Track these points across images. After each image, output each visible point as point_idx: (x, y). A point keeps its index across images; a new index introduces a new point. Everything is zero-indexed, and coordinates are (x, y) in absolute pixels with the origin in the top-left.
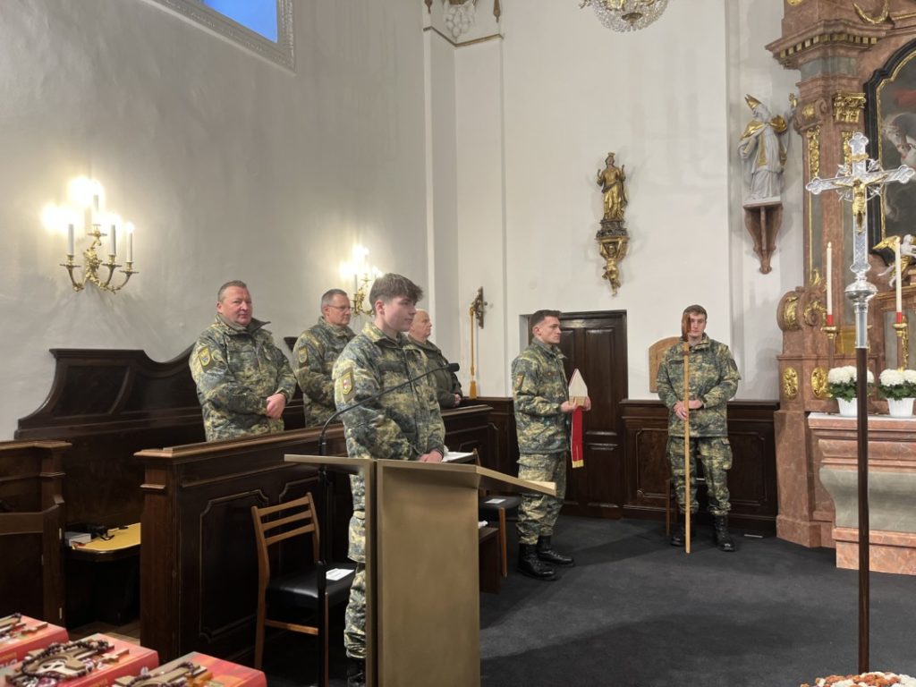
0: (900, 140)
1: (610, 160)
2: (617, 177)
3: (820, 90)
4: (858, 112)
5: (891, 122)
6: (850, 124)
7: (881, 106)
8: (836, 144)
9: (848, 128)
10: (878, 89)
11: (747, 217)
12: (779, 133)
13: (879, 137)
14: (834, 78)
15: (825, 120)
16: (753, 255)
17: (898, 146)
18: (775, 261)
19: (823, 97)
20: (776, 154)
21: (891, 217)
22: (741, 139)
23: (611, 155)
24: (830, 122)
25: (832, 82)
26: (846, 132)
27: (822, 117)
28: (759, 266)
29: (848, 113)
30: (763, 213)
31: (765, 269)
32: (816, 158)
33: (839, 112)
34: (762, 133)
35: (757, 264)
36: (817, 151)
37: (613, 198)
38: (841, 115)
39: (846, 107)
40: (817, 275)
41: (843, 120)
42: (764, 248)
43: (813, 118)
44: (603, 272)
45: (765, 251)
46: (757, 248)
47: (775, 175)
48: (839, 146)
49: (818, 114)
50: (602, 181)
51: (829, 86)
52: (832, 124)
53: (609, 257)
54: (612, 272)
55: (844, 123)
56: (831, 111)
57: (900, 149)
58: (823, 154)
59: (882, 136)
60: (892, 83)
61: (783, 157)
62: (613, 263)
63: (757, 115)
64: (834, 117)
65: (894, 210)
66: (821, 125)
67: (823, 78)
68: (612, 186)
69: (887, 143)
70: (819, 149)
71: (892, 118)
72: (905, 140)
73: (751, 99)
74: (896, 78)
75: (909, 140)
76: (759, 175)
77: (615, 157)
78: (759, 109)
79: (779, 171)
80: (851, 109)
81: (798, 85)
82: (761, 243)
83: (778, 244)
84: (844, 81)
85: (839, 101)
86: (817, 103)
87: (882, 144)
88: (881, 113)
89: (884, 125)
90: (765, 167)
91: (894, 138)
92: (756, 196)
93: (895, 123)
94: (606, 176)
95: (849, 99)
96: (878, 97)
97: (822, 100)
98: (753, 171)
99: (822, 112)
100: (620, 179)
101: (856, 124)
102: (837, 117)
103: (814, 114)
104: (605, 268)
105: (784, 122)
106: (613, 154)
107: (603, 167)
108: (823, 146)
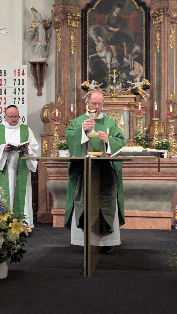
0: (96, 37)
3: (61, 9)
4: (78, 22)
5: (92, 29)
6: (74, 27)
7: (88, 21)
8: (68, 36)
9: (73, 29)
10: (88, 13)
11: (31, 67)
12: (46, 28)
13: (87, 35)
14: (67, 4)
15: (63, 24)
16: (35, 87)
17: (95, 40)
18: (44, 90)
19: (62, 13)
20: (44, 38)
21: (91, 73)
22: (29, 29)
24: (65, 25)
25: (67, 6)
26: (72, 31)
27: (61, 22)
28: (37, 92)
29: (73, 22)
30: (37, 66)
31: (40, 94)
32: (60, 41)
33: (69, 21)
34: (38, 27)
35: (36, 91)
36: (60, 38)
38: (70, 23)
39: (72, 19)
40: (59, 97)
41: (71, 25)
42: (39, 83)
43: (58, 23)
45: (39, 84)
46: (36, 83)
47: (44, 48)
48: (69, 37)
49: (60, 20)
51: (65, 8)
52: (66, 26)
55: (71, 27)
56: (66, 20)
57: (96, 42)
58: (62, 40)
59: (89, 35)
60: (94, 10)
61: (48, 39)
63: (36, 17)
64: (67, 23)
65: (92, 69)
66: (61, 26)
67: (63, 4)
69: (91, 39)
70: (61, 37)
71: (93, 27)
72: (98, 38)
73: (33, 9)
74: (95, 9)
75: (100, 38)
76: (36, 46)
78: (37, 15)
79: (45, 46)
80: (75, 20)
81: (53, 6)
82: (37, 81)
83: (45, 82)
84: (72, 7)
85: (69, 16)
86: (60, 15)
87: (89, 38)
88: (89, 24)
89: (90, 30)
90: (39, 43)
91: (93, 36)
92: (35, 57)
93: (94, 30)
95: (74, 15)
96: (87, 16)
97: (62, 14)
98: (33, 45)
99: (62, 20)
101: (77, 28)
102: (68, 23)
103: (58, 21)
105: (48, 23)
108: (62, 36)
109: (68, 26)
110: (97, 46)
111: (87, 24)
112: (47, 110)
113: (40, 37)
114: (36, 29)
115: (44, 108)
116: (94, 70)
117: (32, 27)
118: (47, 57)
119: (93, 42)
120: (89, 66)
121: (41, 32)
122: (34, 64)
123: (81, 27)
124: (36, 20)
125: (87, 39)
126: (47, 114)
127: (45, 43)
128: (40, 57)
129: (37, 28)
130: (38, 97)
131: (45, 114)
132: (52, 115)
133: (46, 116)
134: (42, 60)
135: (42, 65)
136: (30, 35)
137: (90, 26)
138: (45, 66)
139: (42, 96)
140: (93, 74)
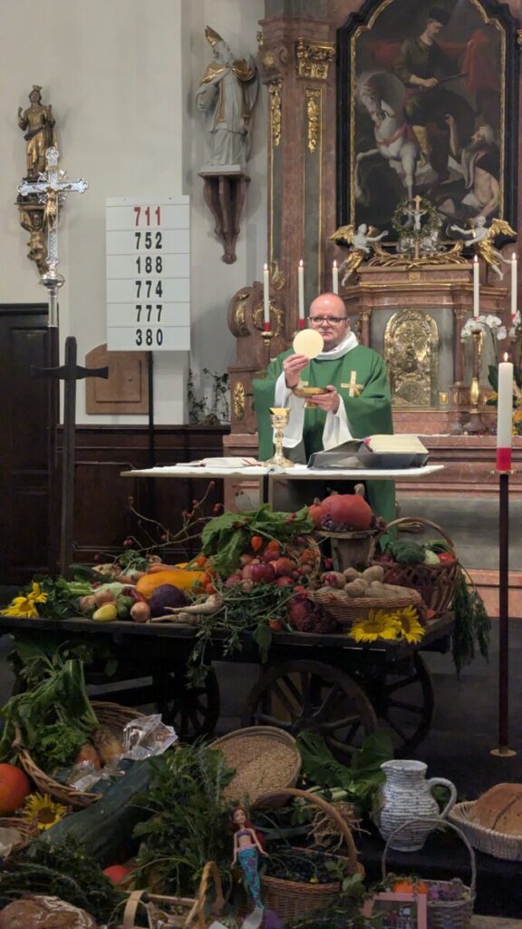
0: (374, 105)
1: (36, 95)
2: (44, 120)
3: (280, 33)
4: (327, 67)
5: (366, 81)
6: (316, 80)
7: (356, 59)
8: (299, 105)
9: (314, 85)
10: (353, 39)
11: (206, 187)
12: (245, 83)
13: (352, 100)
14: (297, 20)
15: (287, 74)
16: (217, 239)
17: (373, 113)
18: (241, 248)
19: (284, 42)
20: (238, 108)
21: (362, 200)
22: (201, 84)
23: (37, 90)
24: (292, 76)
25: (295, 25)
26: (311, 90)
27: (282, 69)
28: (222, 253)
29: (314, 66)
30: (222, 185)
31: (230, 258)
32: (277, 120)
33: (302, 65)
34: (221, 80)
35: (219, 249)
36: (278, 112)
37: (37, 148)
38: (305, 69)
39: (311, 59)
40: (277, 269)
41: (307, 75)
42: (226, 230)
43: (273, 70)
44: (27, 250)
45: (228, 233)
46: (218, 230)
47: (239, 136)
48: (301, 108)
49: (278, 64)
50: (25, 124)
51: (293, 29)
52: (294, 78)
53: (34, 230)
54: (36, 251)
55: (309, 79)
56: (294, 62)
57: (374, 117)
58: (284, 117)
60: (368, 31)
61: (248, 113)
62: (38, 238)
63: (217, 55)
64: (297, 70)
66: (282, 79)
67: (285, 20)
68: (36, 132)
69: (361, 110)
70: (280, 108)
71: (367, 76)
72: (379, 105)
73: (211, 33)
74: (373, 27)
75: (384, 106)
76: (218, 134)
77: (41, 92)
78: (222, 50)
79: (242, 132)
80: (318, 62)
81: (261, 23)
83: (243, 228)
84: (311, 25)
85: (301, 51)
86: (278, 50)
87: (355, 109)
88: (356, 69)
89: (358, 85)
90: (224, 125)
91: (368, 102)
92: (215, 161)
93: (370, 83)
94: (29, 117)
95: (315, 48)
96: (352, 48)
97: (283, 48)
98: (211, 129)
99: (283, 63)
100: (49, 124)
101: (323, 81)
102: (300, 70)
103: (274, 65)
104: (29, 244)
105: (250, 70)
106: (41, 88)
107: (27, 105)
108: (284, 106)
109: (301, 79)
110: (379, 127)
111: (352, 68)
112: (245, 303)
113: (227, 110)
114: (217, 85)
115: (237, 300)
116: (369, 193)
117: (207, 81)
118: (248, 159)
119: (367, 116)
120: (356, 182)
121: (232, 92)
122: (212, 181)
123: (334, 77)
124: (219, 62)
125: (352, 109)
126: (242, 315)
127: (242, 122)
128: (227, 162)
129: (220, 85)
130: (224, 265)
131: (240, 313)
132: (255, 316)
133: (240, 320)
135: (234, 182)
136: (203, 104)
137: (358, 72)
138: (243, 185)
139: (235, 264)
140: (367, 205)
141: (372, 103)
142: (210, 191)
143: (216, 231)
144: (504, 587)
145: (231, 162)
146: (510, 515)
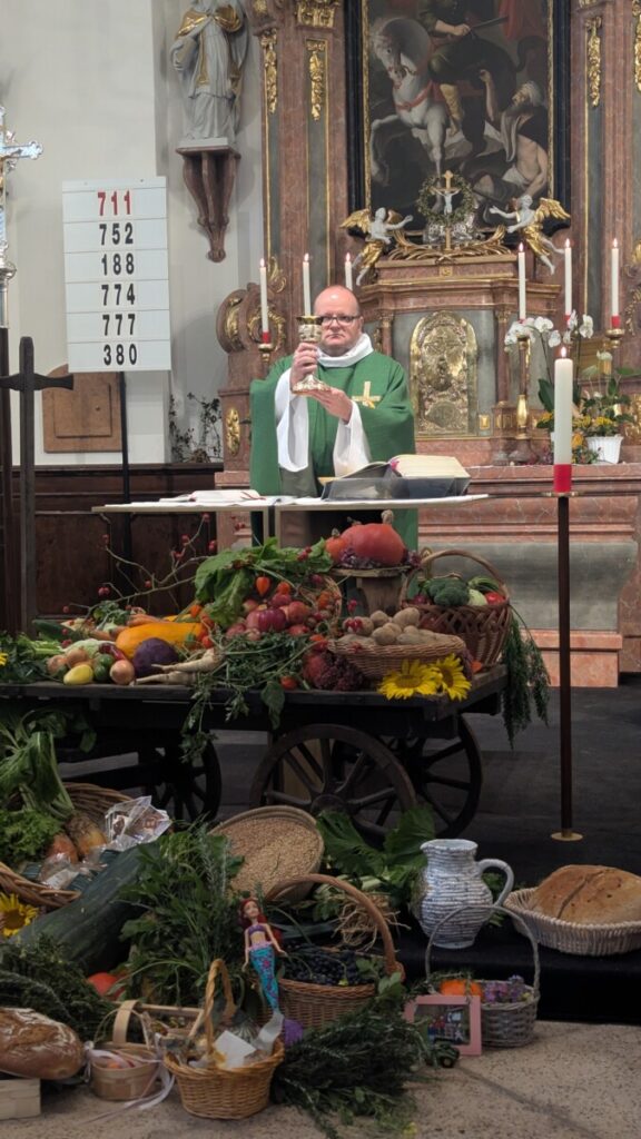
0: (393, 60)
4: (332, 12)
5: (381, 29)
6: (320, 29)
8: (298, 60)
9: (317, 35)
11: (186, 167)
12: (231, 35)
13: (365, 53)
15: (283, 22)
16: (200, 232)
17: (390, 69)
18: (231, 242)
20: (223, 67)
21: (380, 179)
22: (177, 38)
24: (289, 25)
26: (314, 42)
27: (276, 16)
28: (209, 249)
29: (316, 11)
30: (205, 163)
31: (217, 255)
32: (273, 80)
33: (301, 10)
34: (202, 31)
35: (205, 245)
36: (273, 70)
38: (306, 16)
39: (312, 4)
40: (276, 266)
41: (308, 22)
42: (211, 220)
43: (266, 17)
45: (214, 223)
46: (203, 218)
47: (225, 102)
48: (302, 64)
49: (271, 9)
52: (292, 28)
55: (310, 28)
56: (292, 6)
57: (392, 75)
58: (281, 76)
59: (368, 52)
61: (236, 72)
63: (196, 1)
64: (296, 16)
65: (381, 167)
66: (278, 29)
69: (375, 64)
70: (276, 65)
71: (382, 24)
75: (405, 61)
76: (200, 99)
79: (229, 96)
80: (321, 6)
82: (207, 212)
83: (233, 216)
87: (369, 63)
88: (368, 14)
89: (372, 34)
90: (207, 88)
91: (383, 56)
92: (196, 133)
93: (386, 33)
98: (191, 93)
99: (278, 8)
101: (329, 30)
102: (299, 16)
103: (266, 11)
105: (237, 18)
108: (280, 62)
109: (300, 28)
110: (398, 87)
111: (364, 14)
112: (237, 309)
113: (211, 69)
114: (196, 38)
115: (227, 306)
116: (388, 170)
117: (184, 34)
118: (237, 130)
120: (371, 156)
121: (215, 46)
122: (193, 158)
123: (341, 24)
124: (198, 9)
125: (365, 66)
126: (235, 324)
127: (229, 84)
128: (211, 135)
129: (201, 39)
130: (211, 263)
131: (231, 323)
132: (250, 325)
133: (232, 332)
134: (218, 142)
135: (220, 159)
136: (178, 62)
137: (372, 19)
138: (232, 163)
139: (224, 262)
140: (386, 184)
141: (389, 58)
142: (191, 171)
143: (199, 221)
144: (565, 650)
145: (216, 133)
146: (571, 562)
